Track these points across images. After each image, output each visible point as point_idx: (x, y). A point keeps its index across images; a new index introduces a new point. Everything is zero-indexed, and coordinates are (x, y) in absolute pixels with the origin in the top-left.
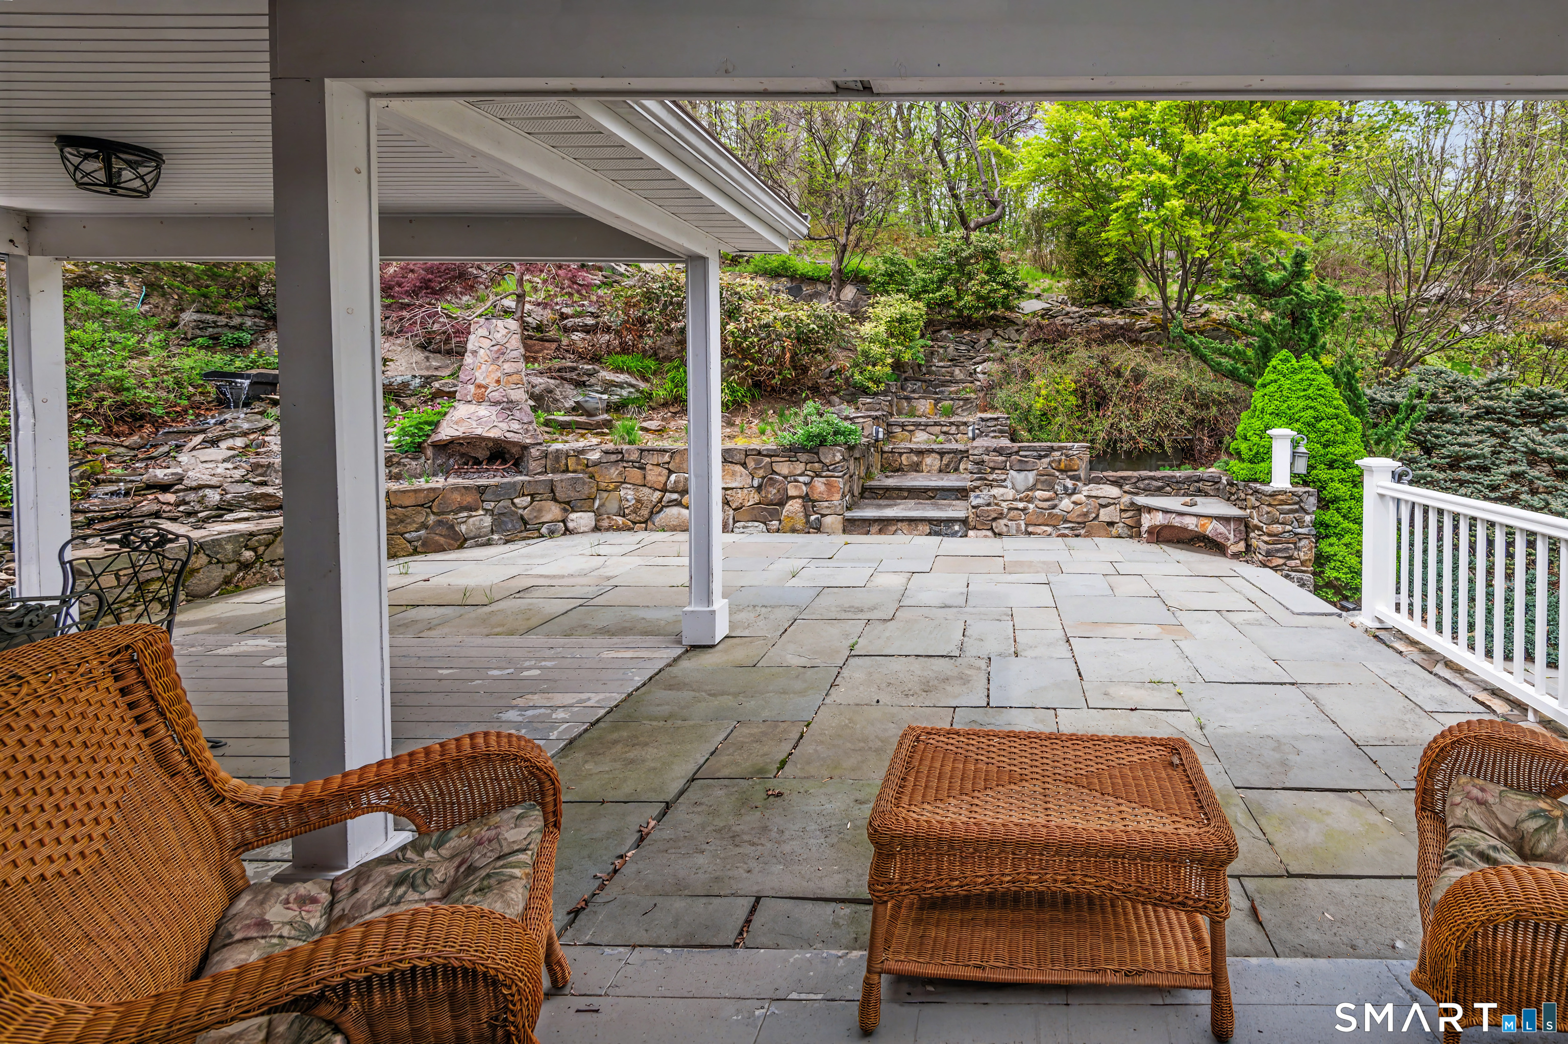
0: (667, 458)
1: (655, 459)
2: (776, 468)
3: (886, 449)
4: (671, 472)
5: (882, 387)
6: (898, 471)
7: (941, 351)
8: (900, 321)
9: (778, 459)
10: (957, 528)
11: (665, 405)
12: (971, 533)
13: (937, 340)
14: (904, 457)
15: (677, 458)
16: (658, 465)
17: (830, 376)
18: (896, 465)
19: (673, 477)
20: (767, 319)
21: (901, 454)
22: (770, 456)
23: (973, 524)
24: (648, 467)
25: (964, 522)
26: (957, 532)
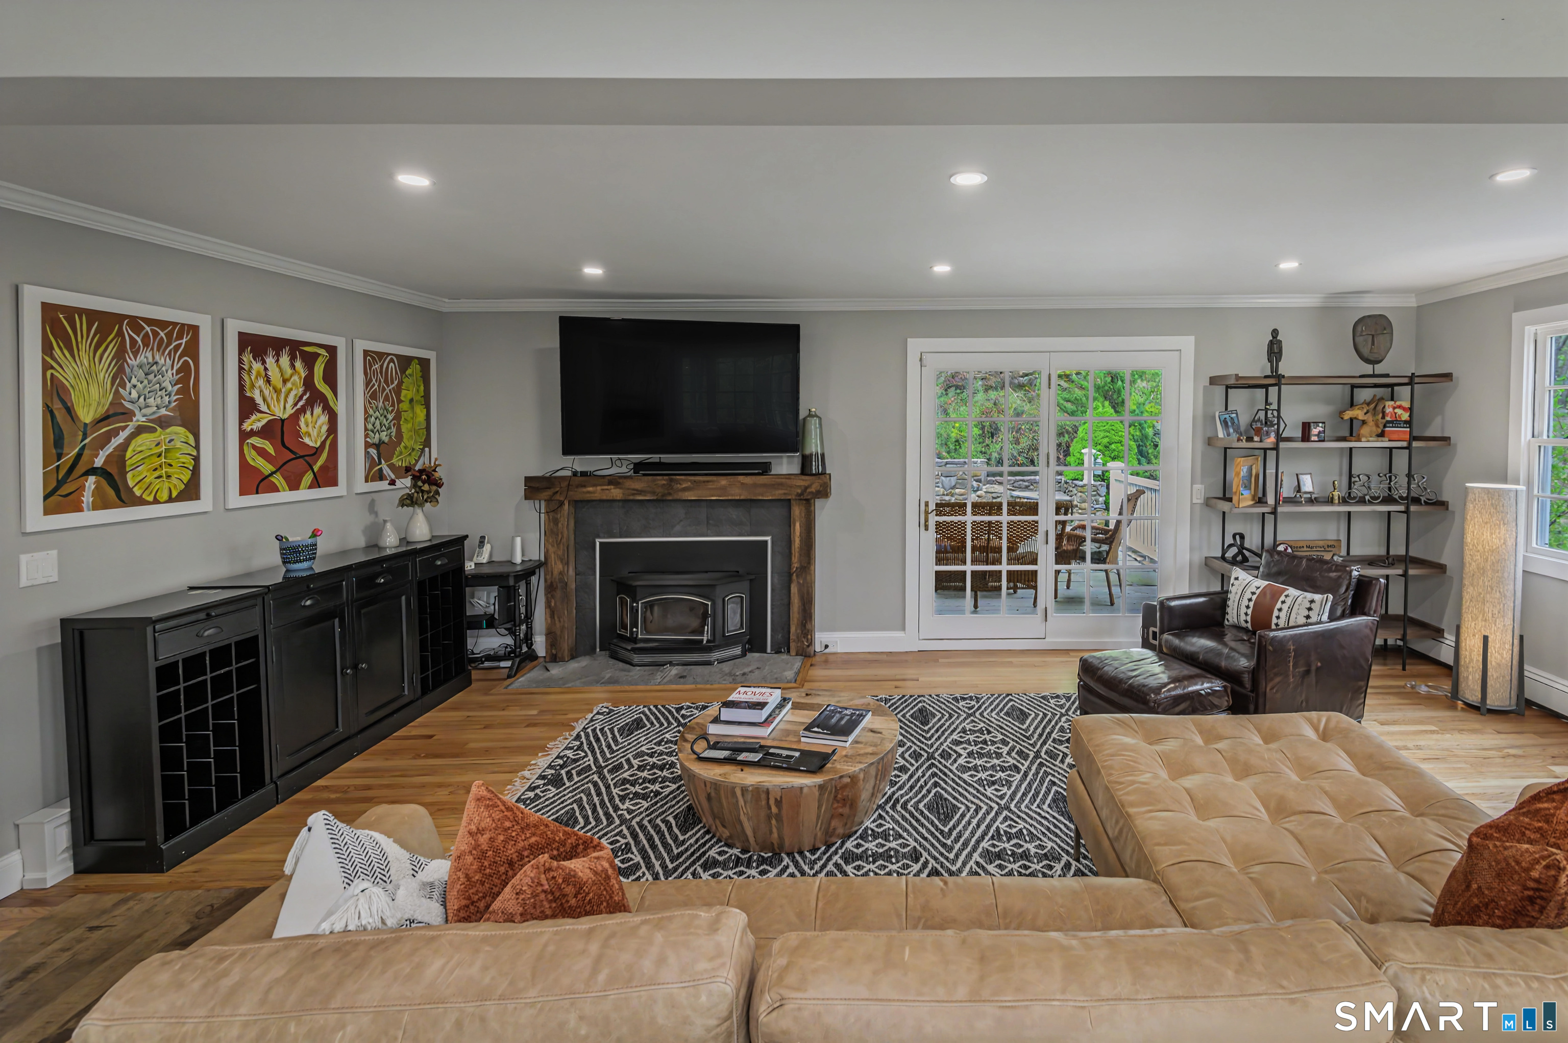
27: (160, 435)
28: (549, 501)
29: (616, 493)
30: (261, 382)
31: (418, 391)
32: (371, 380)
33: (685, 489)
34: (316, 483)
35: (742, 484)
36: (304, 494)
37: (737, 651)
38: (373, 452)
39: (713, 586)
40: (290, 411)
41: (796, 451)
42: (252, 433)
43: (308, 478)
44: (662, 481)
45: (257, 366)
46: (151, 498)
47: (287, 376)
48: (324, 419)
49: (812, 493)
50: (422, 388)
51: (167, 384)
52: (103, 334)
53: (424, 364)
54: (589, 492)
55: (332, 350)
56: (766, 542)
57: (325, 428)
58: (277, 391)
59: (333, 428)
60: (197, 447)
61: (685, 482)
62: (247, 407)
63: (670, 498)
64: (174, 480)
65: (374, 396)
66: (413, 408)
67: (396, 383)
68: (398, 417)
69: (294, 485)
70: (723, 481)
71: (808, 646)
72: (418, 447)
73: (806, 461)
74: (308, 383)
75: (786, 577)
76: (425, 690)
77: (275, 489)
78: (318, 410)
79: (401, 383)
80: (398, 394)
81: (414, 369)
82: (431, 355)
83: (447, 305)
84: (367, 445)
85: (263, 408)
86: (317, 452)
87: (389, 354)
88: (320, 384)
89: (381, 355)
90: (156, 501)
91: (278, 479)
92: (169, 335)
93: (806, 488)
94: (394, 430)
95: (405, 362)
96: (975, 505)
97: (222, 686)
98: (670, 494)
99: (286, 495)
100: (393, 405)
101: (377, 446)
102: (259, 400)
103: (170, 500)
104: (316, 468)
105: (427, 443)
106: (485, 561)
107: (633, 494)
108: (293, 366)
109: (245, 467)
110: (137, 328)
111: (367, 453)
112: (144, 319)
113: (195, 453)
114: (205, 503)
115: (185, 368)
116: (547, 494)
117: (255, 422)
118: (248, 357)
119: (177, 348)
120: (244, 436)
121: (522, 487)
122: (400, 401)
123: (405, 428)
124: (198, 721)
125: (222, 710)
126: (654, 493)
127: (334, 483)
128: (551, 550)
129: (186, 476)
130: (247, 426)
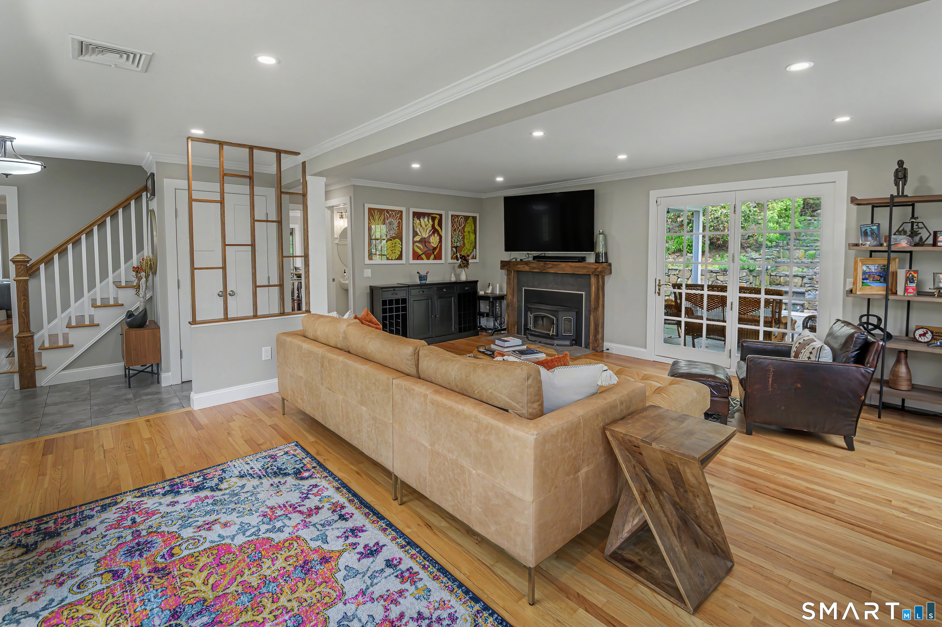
0: (677, 272)
1: (674, 273)
2: (718, 277)
3: (772, 274)
4: (679, 278)
5: (774, 243)
6: (779, 284)
7: (815, 222)
8: (786, 210)
9: (719, 274)
10: (798, 308)
11: (674, 253)
12: (805, 311)
13: (814, 216)
14: (782, 278)
15: (681, 273)
16: (675, 275)
17: (748, 238)
18: (778, 282)
19: (679, 279)
20: (718, 214)
21: (780, 277)
22: (716, 273)
23: (807, 306)
24: (671, 276)
25: (802, 305)
26: (798, 310)
27: (394, 241)
28: (508, 270)
29: (527, 268)
30: (419, 226)
31: (472, 228)
32: (454, 225)
33: (550, 268)
34: (435, 258)
35: (571, 266)
36: (431, 261)
37: (568, 343)
38: (454, 249)
39: (558, 311)
40: (427, 235)
41: (592, 251)
42: (416, 242)
43: (432, 256)
44: (542, 264)
45: (418, 221)
46: (391, 258)
47: (426, 224)
48: (438, 238)
49: (598, 271)
50: (473, 227)
51: (395, 228)
52: (381, 214)
53: (474, 218)
54: (518, 267)
55: (441, 215)
56: (583, 294)
57: (438, 241)
58: (424, 229)
59: (440, 241)
60: (402, 245)
61: (550, 264)
62: (415, 234)
63: (544, 271)
64: (396, 254)
65: (455, 230)
66: (469, 234)
67: (463, 225)
68: (463, 238)
69: (428, 258)
70: (563, 265)
71: (597, 347)
72: (471, 248)
73: (598, 256)
74: (433, 226)
75: (589, 312)
76: (460, 331)
77: (422, 259)
78: (436, 235)
79: (465, 226)
80: (464, 230)
81: (470, 221)
82: (477, 215)
83: (484, 196)
84: (452, 247)
85: (420, 234)
86: (435, 249)
87: (461, 216)
88: (437, 227)
89: (458, 216)
90: (392, 259)
91: (423, 256)
92: (395, 214)
93: (596, 269)
94: (462, 242)
95: (466, 218)
96: (709, 286)
97: (397, 309)
98: (544, 270)
99: (425, 261)
100: (462, 233)
101: (456, 247)
102: (418, 232)
103: (395, 259)
104: (435, 253)
105: (475, 247)
106: (489, 292)
107: (533, 269)
108: (428, 221)
109: (414, 252)
110: (388, 213)
111: (452, 249)
112: (390, 210)
113: (401, 246)
114: (403, 261)
115: (399, 222)
116: (506, 267)
117: (417, 238)
118: (415, 219)
119: (397, 217)
120: (414, 242)
121: (500, 265)
122: (464, 232)
123: (466, 241)
124: (391, 317)
125: (397, 317)
126: (539, 269)
127: (441, 259)
128: (508, 290)
129: (399, 253)
130: (416, 239)
